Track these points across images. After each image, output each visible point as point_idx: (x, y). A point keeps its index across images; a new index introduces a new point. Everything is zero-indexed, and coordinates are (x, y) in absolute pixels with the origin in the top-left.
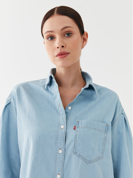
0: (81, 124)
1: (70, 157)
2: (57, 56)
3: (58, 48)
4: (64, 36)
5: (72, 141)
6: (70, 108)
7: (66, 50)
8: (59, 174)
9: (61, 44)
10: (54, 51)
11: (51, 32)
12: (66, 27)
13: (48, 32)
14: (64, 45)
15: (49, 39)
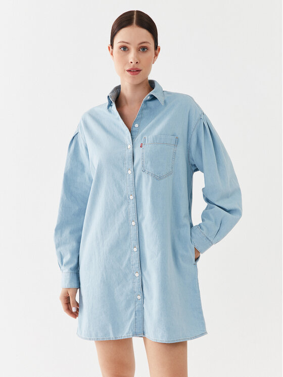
0: (148, 140)
1: (140, 177)
2: (128, 71)
3: (132, 63)
4: (139, 50)
5: (140, 160)
6: (136, 125)
7: (139, 67)
8: (131, 195)
9: (136, 59)
10: (125, 64)
11: (127, 43)
12: (144, 42)
13: (123, 42)
14: (138, 62)
15: (122, 49)
